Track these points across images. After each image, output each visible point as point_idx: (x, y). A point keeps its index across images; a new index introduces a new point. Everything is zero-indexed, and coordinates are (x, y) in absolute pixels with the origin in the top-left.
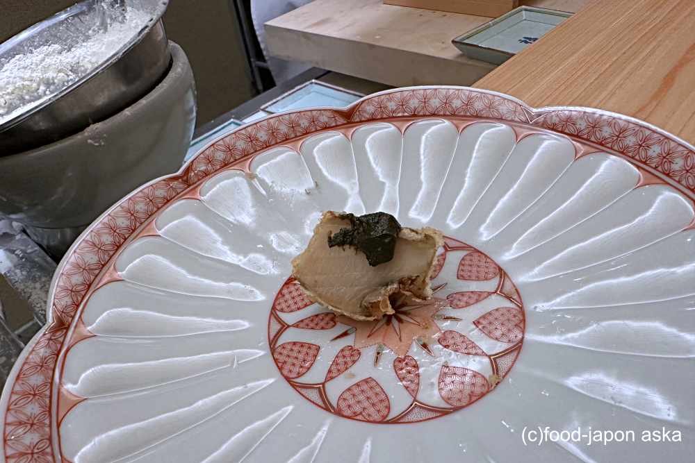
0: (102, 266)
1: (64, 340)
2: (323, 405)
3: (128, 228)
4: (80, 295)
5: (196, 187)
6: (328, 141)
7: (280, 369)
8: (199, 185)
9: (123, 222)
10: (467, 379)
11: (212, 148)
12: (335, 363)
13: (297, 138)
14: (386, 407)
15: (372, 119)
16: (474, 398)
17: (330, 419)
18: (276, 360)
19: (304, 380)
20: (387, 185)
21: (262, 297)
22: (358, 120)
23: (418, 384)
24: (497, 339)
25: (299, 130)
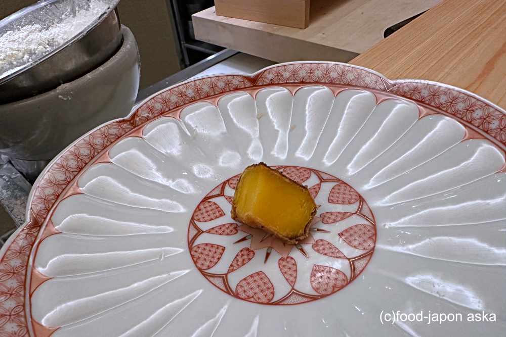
0: (68, 182)
1: (37, 235)
2: (225, 290)
3: (88, 156)
4: (51, 203)
5: (140, 128)
6: (237, 99)
7: (195, 263)
8: (142, 127)
9: (85, 152)
10: (332, 275)
11: (153, 100)
12: (236, 259)
13: (215, 96)
14: (272, 293)
15: (271, 84)
16: (336, 289)
17: (230, 300)
18: (192, 256)
19: (212, 271)
20: (281, 132)
21: (183, 210)
22: (261, 84)
23: (296, 277)
24: (355, 247)
25: (217, 90)
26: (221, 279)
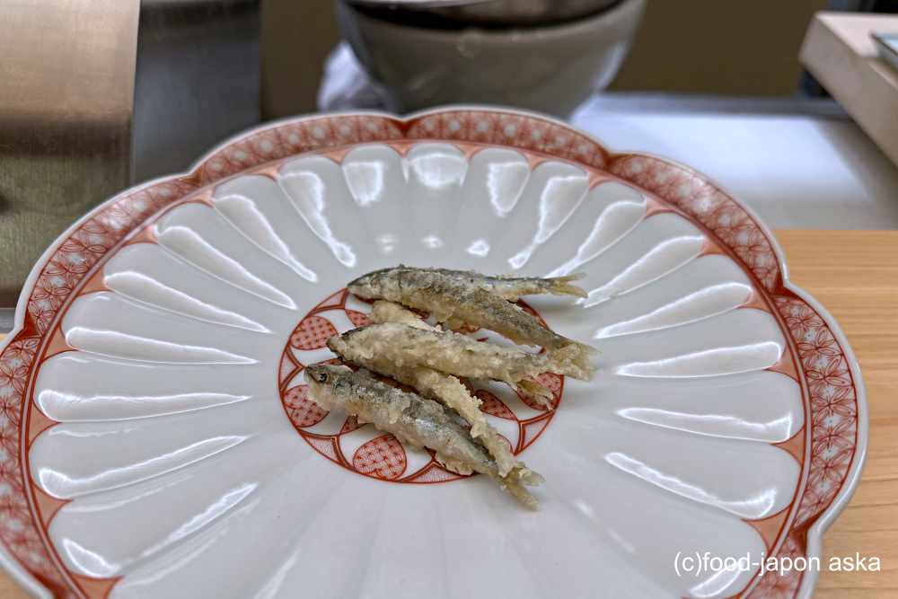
0: (271, 158)
2: (282, 383)
3: (319, 140)
5: (410, 142)
7: (295, 332)
8: (414, 142)
9: (319, 134)
11: (452, 115)
15: (632, 180)
18: (301, 324)
26: (295, 367)
